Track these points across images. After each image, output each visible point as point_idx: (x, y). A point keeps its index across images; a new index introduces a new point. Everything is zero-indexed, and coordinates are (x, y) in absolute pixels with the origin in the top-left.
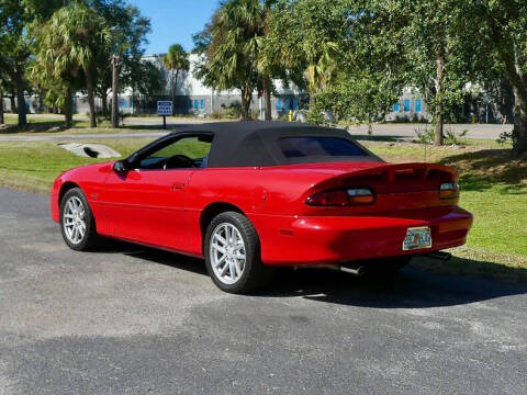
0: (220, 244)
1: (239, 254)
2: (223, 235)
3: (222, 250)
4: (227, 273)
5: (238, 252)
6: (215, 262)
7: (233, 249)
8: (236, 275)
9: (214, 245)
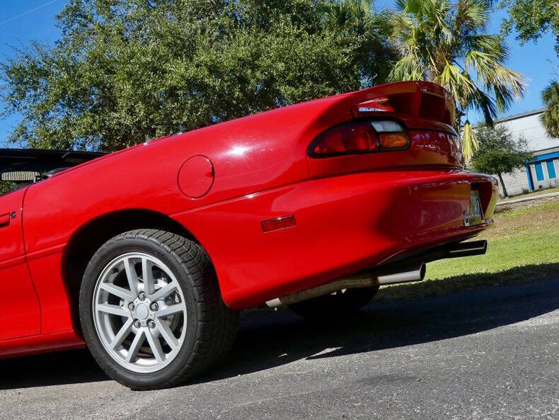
0: (114, 300)
1: (164, 309)
2: (122, 281)
3: (122, 311)
4: (144, 351)
5: (161, 303)
6: (109, 341)
7: (148, 301)
8: (166, 349)
9: (102, 308)
